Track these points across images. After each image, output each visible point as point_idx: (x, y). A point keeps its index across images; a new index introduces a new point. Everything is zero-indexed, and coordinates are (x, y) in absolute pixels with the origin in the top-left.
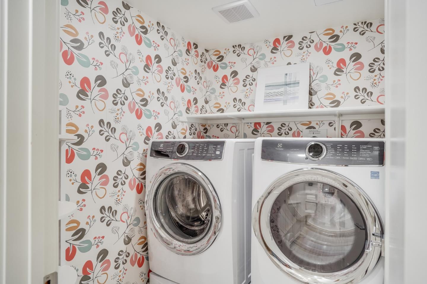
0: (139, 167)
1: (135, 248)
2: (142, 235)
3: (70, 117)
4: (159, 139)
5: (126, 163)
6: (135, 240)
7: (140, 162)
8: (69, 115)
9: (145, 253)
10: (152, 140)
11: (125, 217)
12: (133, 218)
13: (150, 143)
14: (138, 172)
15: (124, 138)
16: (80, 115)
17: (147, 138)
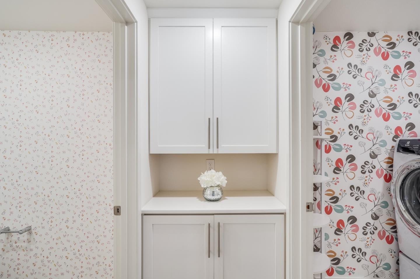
0: (387, 160)
1: (382, 224)
2: (390, 218)
3: (328, 124)
4: (411, 137)
5: (374, 156)
6: (384, 218)
7: (388, 156)
8: (327, 123)
9: (394, 234)
10: (401, 138)
11: (372, 198)
12: (381, 201)
13: (398, 140)
14: (386, 164)
15: (371, 136)
16: (335, 123)
17: (396, 136)
